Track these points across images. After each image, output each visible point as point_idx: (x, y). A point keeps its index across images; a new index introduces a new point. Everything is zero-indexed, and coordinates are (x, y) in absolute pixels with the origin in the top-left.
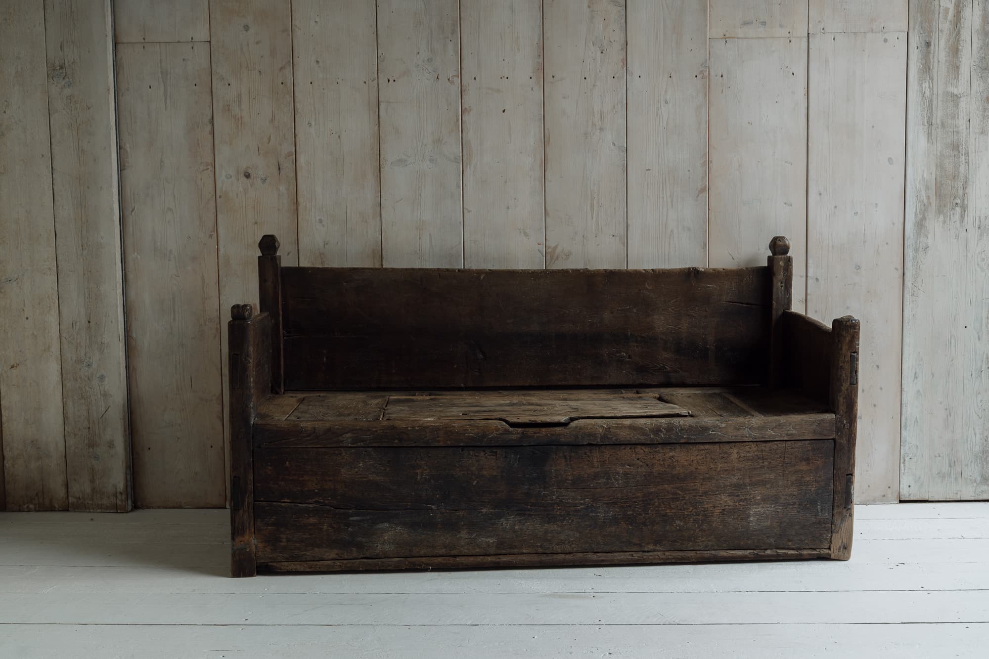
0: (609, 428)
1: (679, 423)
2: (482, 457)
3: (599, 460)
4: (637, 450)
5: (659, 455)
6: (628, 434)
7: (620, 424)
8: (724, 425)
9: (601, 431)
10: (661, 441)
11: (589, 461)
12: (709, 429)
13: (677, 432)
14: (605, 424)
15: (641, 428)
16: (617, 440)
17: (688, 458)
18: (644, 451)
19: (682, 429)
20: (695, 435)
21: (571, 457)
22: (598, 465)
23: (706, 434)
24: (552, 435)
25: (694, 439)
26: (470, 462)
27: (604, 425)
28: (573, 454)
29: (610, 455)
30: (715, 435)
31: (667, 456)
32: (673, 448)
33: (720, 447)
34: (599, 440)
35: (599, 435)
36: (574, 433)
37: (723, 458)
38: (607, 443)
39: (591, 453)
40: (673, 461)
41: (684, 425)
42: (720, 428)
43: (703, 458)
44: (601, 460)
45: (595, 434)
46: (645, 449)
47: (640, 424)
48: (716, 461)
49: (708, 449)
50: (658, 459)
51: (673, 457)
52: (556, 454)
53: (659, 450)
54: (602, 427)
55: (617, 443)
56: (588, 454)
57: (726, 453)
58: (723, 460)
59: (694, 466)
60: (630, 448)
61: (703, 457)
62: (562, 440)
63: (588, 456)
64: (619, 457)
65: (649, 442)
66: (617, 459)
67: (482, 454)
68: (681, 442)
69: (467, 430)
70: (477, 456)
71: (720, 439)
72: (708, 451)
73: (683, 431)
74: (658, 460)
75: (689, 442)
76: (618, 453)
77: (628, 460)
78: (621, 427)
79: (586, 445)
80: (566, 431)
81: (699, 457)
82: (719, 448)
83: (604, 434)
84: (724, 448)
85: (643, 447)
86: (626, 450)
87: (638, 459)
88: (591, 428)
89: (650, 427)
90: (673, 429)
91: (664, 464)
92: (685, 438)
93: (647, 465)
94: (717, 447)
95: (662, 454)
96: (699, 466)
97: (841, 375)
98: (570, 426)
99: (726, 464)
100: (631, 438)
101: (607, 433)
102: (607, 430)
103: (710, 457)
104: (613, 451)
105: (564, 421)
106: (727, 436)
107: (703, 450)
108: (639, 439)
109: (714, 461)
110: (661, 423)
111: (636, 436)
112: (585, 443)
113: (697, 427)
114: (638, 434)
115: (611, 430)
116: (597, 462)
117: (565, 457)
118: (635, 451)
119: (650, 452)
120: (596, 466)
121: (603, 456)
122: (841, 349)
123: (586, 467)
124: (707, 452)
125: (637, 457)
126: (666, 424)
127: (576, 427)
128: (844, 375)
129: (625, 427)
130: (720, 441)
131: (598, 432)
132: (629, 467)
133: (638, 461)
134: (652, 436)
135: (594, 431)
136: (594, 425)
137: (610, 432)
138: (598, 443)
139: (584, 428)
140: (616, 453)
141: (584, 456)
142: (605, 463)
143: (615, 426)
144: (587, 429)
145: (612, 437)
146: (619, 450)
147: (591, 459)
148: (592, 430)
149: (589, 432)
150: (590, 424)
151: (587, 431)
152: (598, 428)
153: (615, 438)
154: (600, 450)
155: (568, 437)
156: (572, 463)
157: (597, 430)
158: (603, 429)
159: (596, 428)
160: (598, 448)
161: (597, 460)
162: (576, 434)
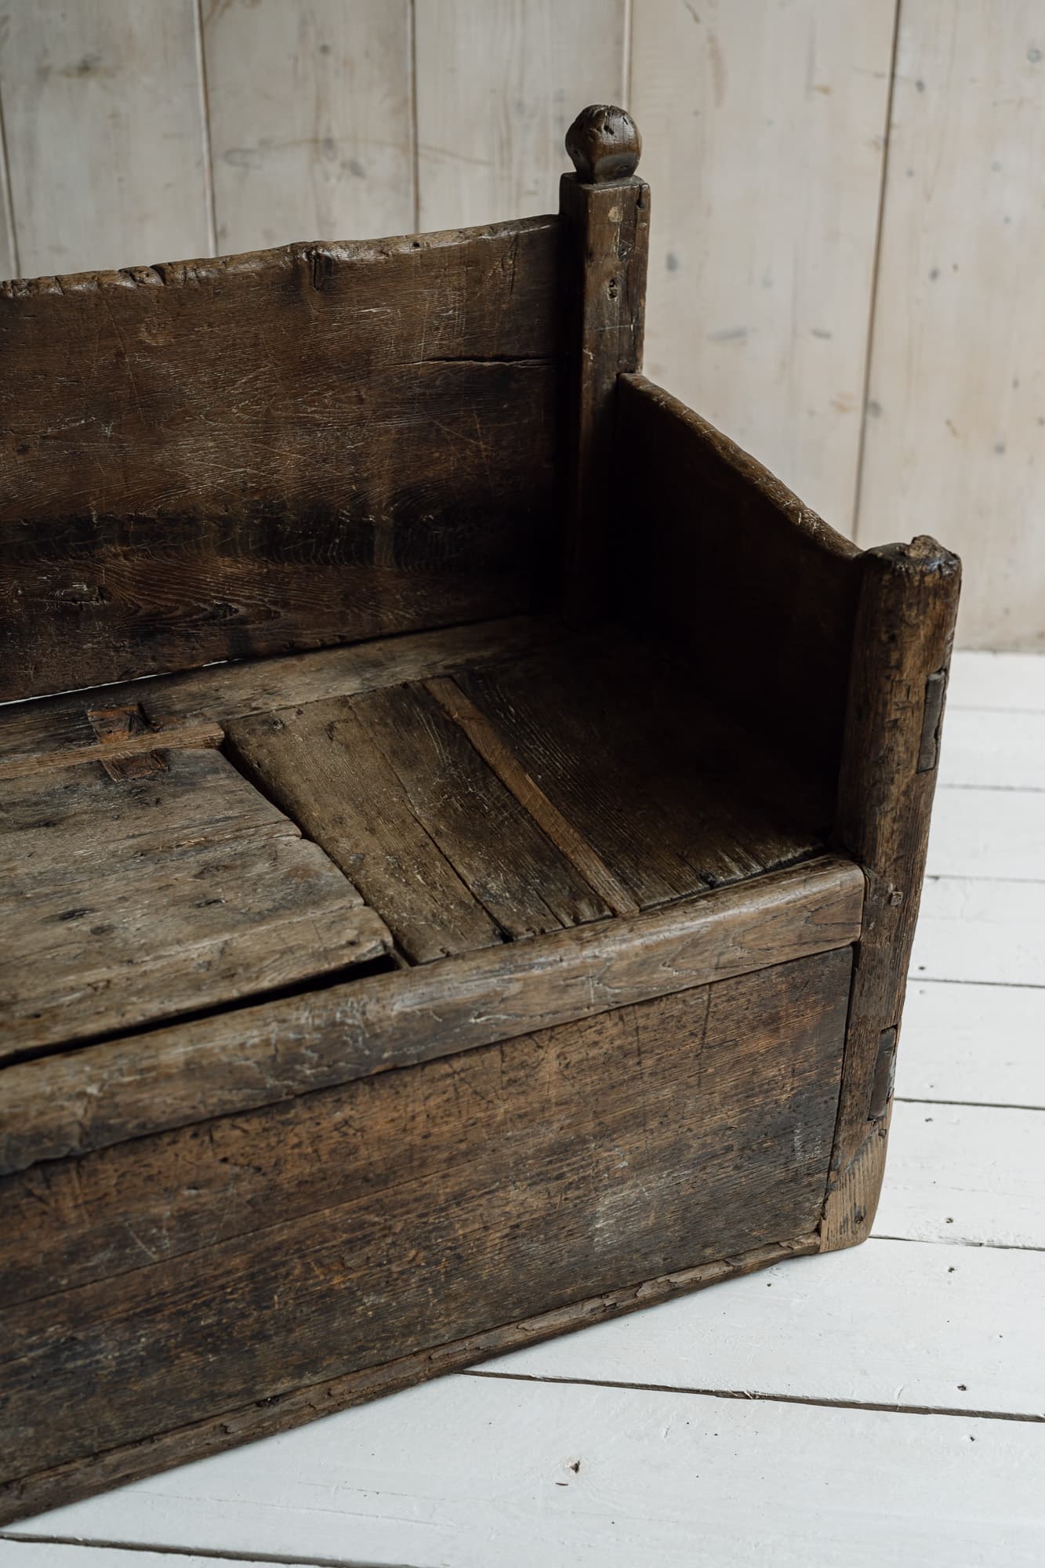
0: (112, 1095)
1: (364, 1013)
3: (80, 1201)
4: (217, 1135)
5: (299, 1129)
6: (183, 1099)
7: (149, 1069)
8: (515, 988)
9: (80, 1112)
10: (301, 1089)
11: (44, 1213)
12: (467, 1013)
13: (356, 1050)
14: (91, 1080)
15: (231, 1069)
16: (143, 1126)
17: (395, 1115)
18: (245, 1131)
19: (376, 1036)
20: (419, 1042)
22: (80, 1216)
23: (457, 1030)
25: (419, 1056)
27: (89, 1089)
29: (123, 1175)
30: (485, 1025)
31: (324, 1124)
32: (344, 1096)
33: (502, 1053)
34: (75, 1143)
35: (76, 1127)
37: (512, 1082)
38: (106, 1144)
39: (49, 1187)
40: (345, 1134)
41: (381, 1021)
42: (503, 1000)
43: (448, 1100)
44: (89, 1198)
45: (60, 1128)
46: (246, 1126)
47: (224, 1049)
48: (491, 1096)
49: (463, 1070)
50: (296, 1140)
51: (346, 1122)
53: (296, 1116)
54: (82, 1095)
55: (146, 1132)
56: (37, 1192)
57: (523, 1065)
58: (512, 1090)
59: (416, 1132)
60: (195, 1135)
61: (445, 1097)
63: (41, 1199)
64: (154, 1171)
65: (259, 1104)
66: (150, 1178)
68: (373, 1073)
71: (504, 1034)
72: (463, 1075)
73: (378, 1043)
74: (294, 1147)
75: (401, 1065)
76: (151, 1160)
77: (187, 1172)
78: (156, 1080)
79: (29, 1169)
81: (432, 1103)
82: (500, 1057)
83: (94, 1119)
84: (515, 1054)
85: (240, 1122)
86: (180, 1145)
87: (225, 1160)
88: (41, 1113)
89: (260, 1054)
90: (345, 1043)
91: (316, 1151)
92: (387, 1060)
93: (258, 1169)
94: (494, 1055)
95: (308, 1123)
96: (435, 1125)
97: (891, 750)
99: (522, 1099)
100: (194, 1107)
101: (103, 1112)
102: (105, 1102)
103: (470, 1090)
104: (132, 1159)
106: (526, 1019)
107: (448, 1075)
108: (225, 1102)
109: (483, 1098)
110: (299, 1029)
111: (212, 1096)
112: (22, 1166)
113: (424, 1015)
114: (222, 1088)
115: (118, 1099)
116: (76, 1207)
118: (212, 1140)
119: (265, 1130)
120: (73, 1222)
121: (96, 1183)
122: (899, 666)
123: (33, 1235)
124: (462, 1080)
125: (221, 1156)
126: (317, 1029)
128: (901, 749)
129: (169, 1077)
130: (504, 1037)
131: (72, 1119)
132: (193, 1192)
133: (226, 1167)
134: (270, 1082)
135: (52, 1119)
136: (51, 1098)
137: (117, 1105)
138: (72, 1154)
139: (14, 1116)
140: (145, 1162)
141: (24, 1201)
142: (107, 1205)
143: (130, 1084)
144: (27, 1120)
145: (126, 1123)
146: (154, 1151)
147: (53, 1204)
148: (46, 1118)
149: (35, 1127)
150: (35, 1097)
151: (28, 1126)
152: (66, 1104)
153: (135, 1122)
154: (81, 1170)
157: (65, 1112)
158: (86, 1103)
159: (61, 1106)
160: (74, 1166)
161: (74, 1202)
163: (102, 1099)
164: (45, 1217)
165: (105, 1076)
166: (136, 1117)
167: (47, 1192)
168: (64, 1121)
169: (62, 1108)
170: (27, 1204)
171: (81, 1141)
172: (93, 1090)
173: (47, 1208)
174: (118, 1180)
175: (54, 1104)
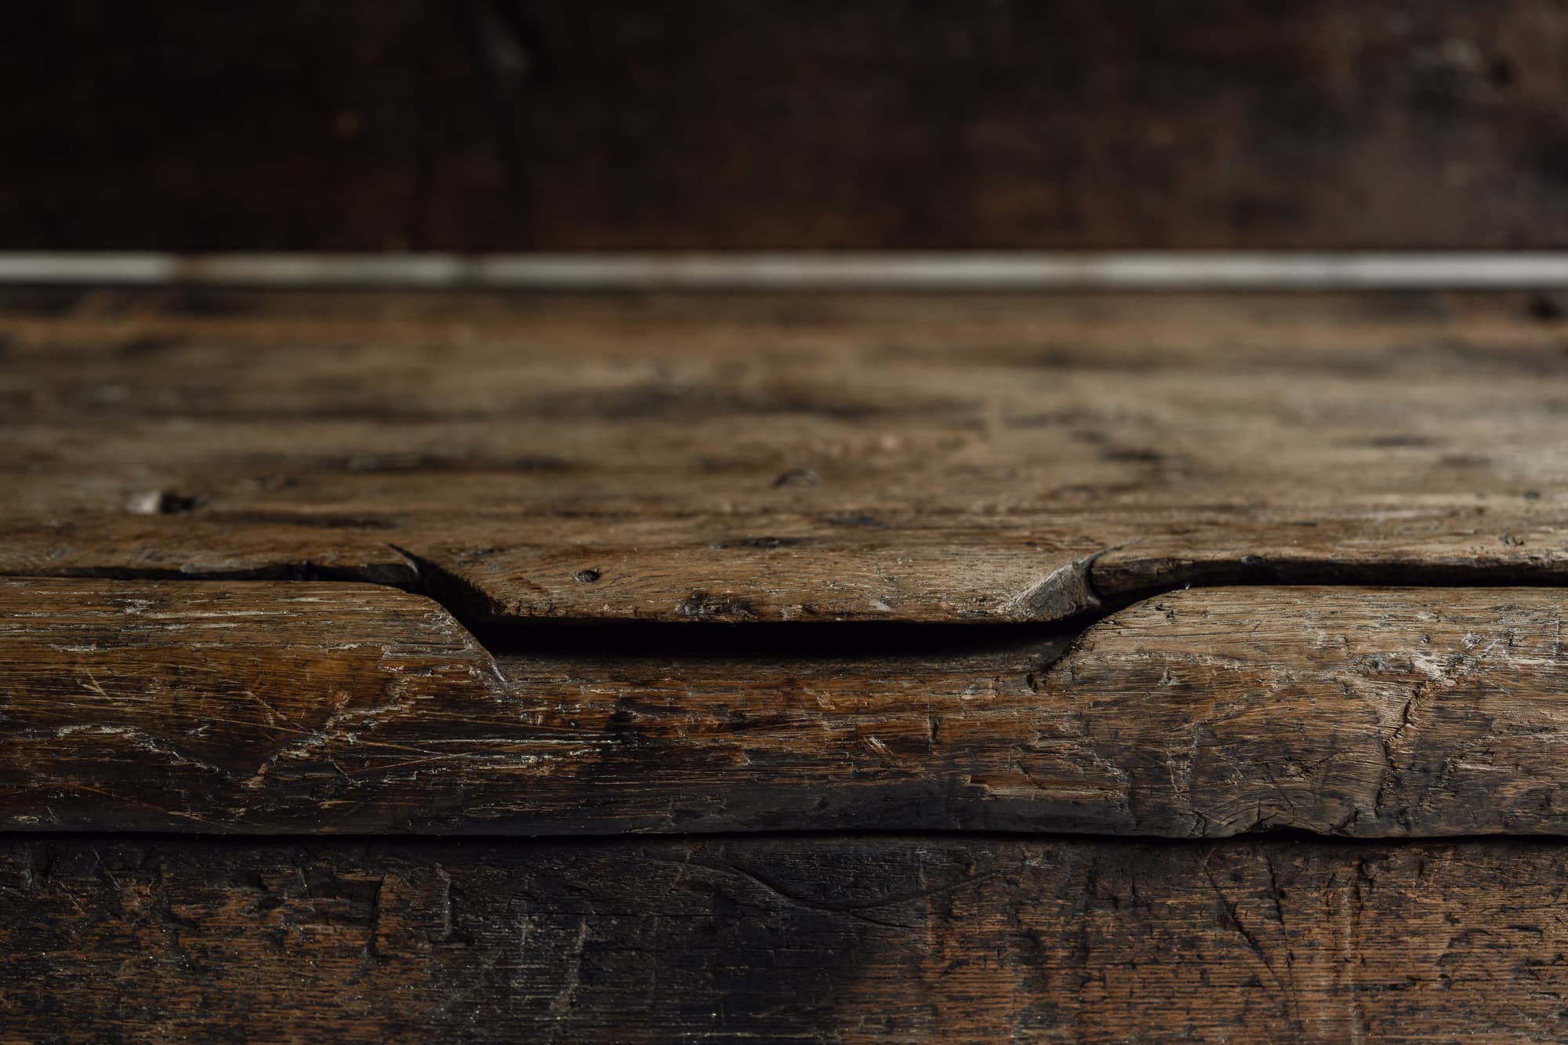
0: (1478, 691)
2: (238, 932)
3: (1347, 979)
9: (1391, 716)
11: (1254, 983)
16: (1539, 800)
21: (1083, 947)
22: (1341, 1020)
24: (906, 744)
26: (124, 975)
27: (1421, 663)
28: (1105, 920)
29: (1466, 937)
34: (1364, 800)
35: (1374, 754)
36: (1129, 727)
38: (1443, 828)
39: (1278, 915)
44: (1369, 976)
45: (1334, 743)
52: (946, 915)
54: (1403, 672)
55: (1544, 827)
56: (1249, 918)
62: (1002, 791)
63: (1254, 942)
64: (1547, 952)
66: (1531, 967)
67: (237, 903)
69: (73, 686)
70: (193, 926)
76: (1544, 917)
79: (1239, 838)
80: (1048, 705)
83: (1423, 744)
88: (1294, 692)
98: (1086, 660)
101: (1447, 731)
102: (1457, 705)
104: (1496, 897)
112: (1225, 825)
115: (1491, 705)
116: (1335, 991)
117: (1032, 946)
121: (1395, 940)
123: (1220, 1035)
127: (1145, 677)
131: (1366, 729)
135: (1319, 715)
136: (1324, 658)
137: (1486, 723)
138: (1350, 828)
139: (1226, 680)
140: (1527, 919)
141: (1211, 934)
142: (1413, 1010)
143: (1527, 673)
144: (1256, 700)
145: (1505, 779)
146: (1556, 892)
147: (1280, 965)
148: (1303, 707)
149: (1271, 725)
150: (1284, 645)
151: (1256, 714)
152: (1359, 683)
153: (1525, 784)
154: (1364, 888)
155: (1063, 764)
156: (1093, 1003)
157: (1354, 704)
158: (1409, 695)
159: (1347, 686)
160: (1350, 869)
161: (1332, 975)
162: (1141, 741)
163: (1453, 693)
164: (1255, 995)
165: (1467, 639)
166: (1529, 772)
167: (1272, 925)
168: (1347, 729)
169: (1348, 689)
170: (1219, 943)
171: (1379, 798)
172: (1429, 665)
173: (1264, 974)
174: (1450, 946)
175: (1329, 675)
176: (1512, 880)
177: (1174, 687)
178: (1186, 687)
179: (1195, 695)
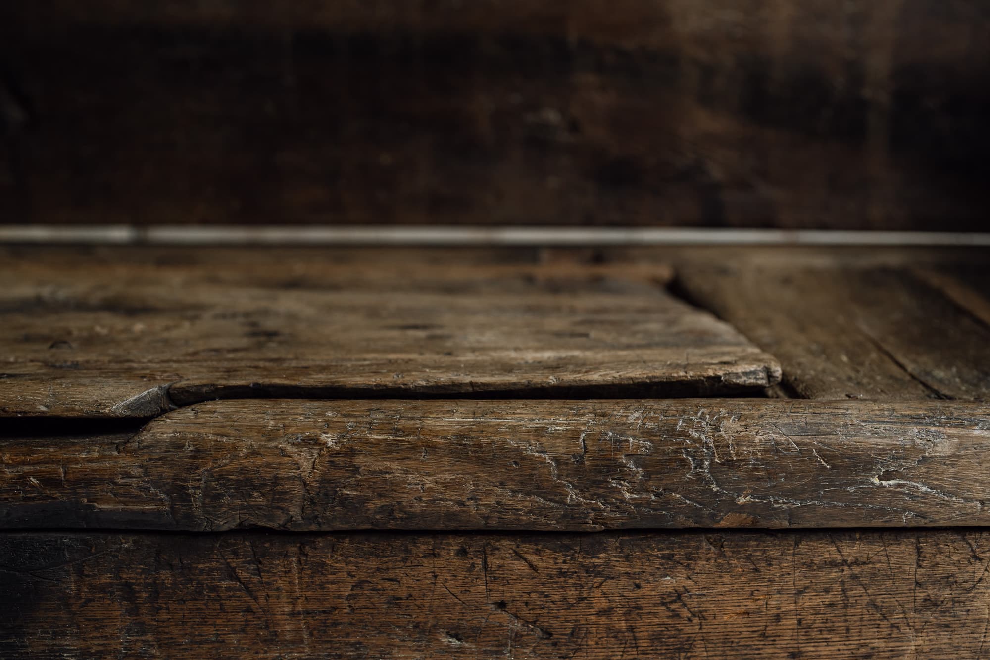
0: (351, 453)
1: (716, 429)
3: (299, 608)
4: (494, 562)
5: (609, 586)
6: (447, 486)
7: (407, 432)
8: (945, 447)
9: (306, 465)
10: (616, 520)
11: (249, 610)
12: (869, 465)
13: (700, 479)
14: (329, 426)
15: (520, 458)
16: (387, 510)
17: (752, 605)
18: (532, 567)
19: (730, 464)
20: (793, 493)
21: (156, 591)
22: (298, 631)
23: (852, 490)
25: (791, 515)
27: (323, 437)
28: (166, 577)
29: (359, 585)
30: (894, 494)
31: (646, 590)
32: (679, 553)
33: (919, 551)
34: (295, 511)
35: (298, 487)
36: (168, 472)
37: (931, 603)
38: (338, 525)
39: (258, 572)
40: (676, 615)
41: (738, 443)
42: (924, 460)
43: (831, 605)
44: (309, 606)
45: (276, 480)
46: (534, 559)
47: (514, 429)
48: (897, 617)
49: (856, 563)
50: (604, 604)
51: (678, 596)
52: (80, 573)
53: (607, 564)
54: (312, 442)
55: (392, 525)
56: (243, 575)
57: (949, 581)
58: (929, 616)
59: (782, 643)
60: (463, 552)
61: (828, 598)
62: (105, 507)
63: (247, 588)
64: (403, 593)
65: (554, 525)
66: (395, 601)
68: (723, 524)
71: (923, 516)
72: (856, 570)
73: (733, 476)
74: (601, 613)
75: (764, 524)
76: (400, 573)
77: (448, 608)
78: (413, 447)
79: (231, 532)
80: (125, 461)
81: (808, 601)
82: (914, 557)
83: (323, 481)
84: (939, 559)
85: (526, 549)
86: (441, 562)
87: (502, 605)
88: (255, 453)
89: (561, 448)
90: (684, 463)
91: (631, 629)
92: (742, 508)
93: (548, 634)
94: (904, 551)
95: (624, 581)
96: (810, 640)
98: (146, 437)
99: (944, 637)
100: (461, 503)
101: (336, 474)
102: (340, 460)
103: (866, 599)
104: (374, 563)
105: (128, 407)
106: (957, 501)
107: (833, 564)
108: (507, 509)
109: (884, 618)
110: (623, 427)
111: (489, 493)
112: (223, 525)
113: (805, 454)
114: (502, 484)
115: (359, 460)
116: (293, 614)
117: (129, 592)
118: (485, 563)
119: (562, 574)
120: (288, 637)
121: (322, 586)
123: (233, 639)
124: (854, 577)
125: (497, 597)
126: (648, 433)
127: (176, 445)
129: (432, 448)
130: (922, 523)
131: (293, 473)
132: (455, 642)
133: (503, 617)
134: (572, 495)
135: (268, 465)
136: (271, 435)
137: (356, 470)
138: (289, 525)
139: (219, 447)
140: (391, 575)
141: (224, 584)
142: (335, 624)
143: (378, 443)
144: (234, 458)
145: (368, 500)
146: (405, 560)
147: (262, 600)
148: (260, 461)
149: (242, 470)
150: (251, 428)
151: (234, 465)
152: (289, 448)
153: (380, 502)
154: (303, 558)
155: (134, 491)
156: (164, 622)
157: (286, 459)
158: (315, 454)
159: (282, 450)
160: (296, 549)
161: (291, 606)
162: (174, 480)
163: (338, 454)
164: (250, 617)
165: (349, 426)
166: (380, 495)
167: (256, 579)
168: (283, 473)
169: (283, 453)
170: (228, 589)
171: (303, 509)
172: (329, 439)
173: (254, 605)
174: (352, 590)
175: (273, 444)
176: (381, 554)
177: (191, 451)
178: (197, 451)
179: (203, 455)
